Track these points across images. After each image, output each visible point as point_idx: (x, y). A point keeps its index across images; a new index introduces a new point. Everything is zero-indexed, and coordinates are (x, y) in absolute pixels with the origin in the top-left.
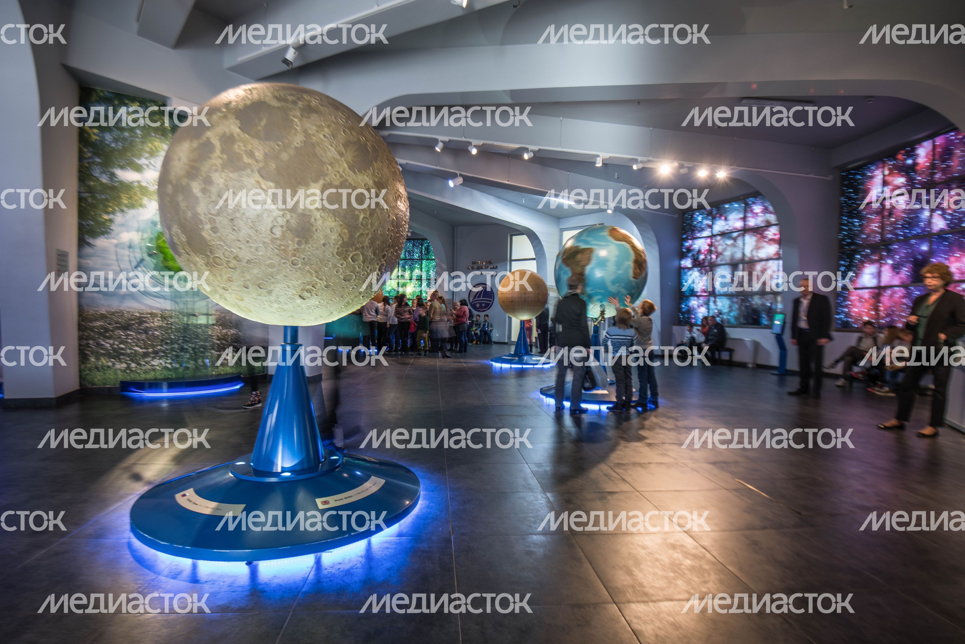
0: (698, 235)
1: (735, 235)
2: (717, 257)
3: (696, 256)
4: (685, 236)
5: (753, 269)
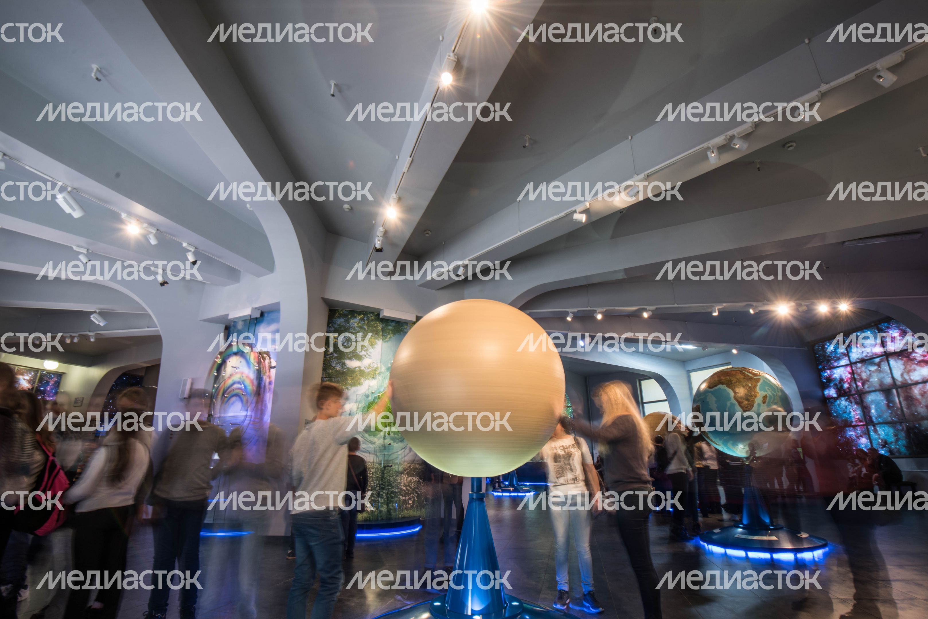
0: (836, 364)
1: (877, 360)
2: (863, 384)
3: (839, 385)
4: (820, 367)
5: (910, 393)
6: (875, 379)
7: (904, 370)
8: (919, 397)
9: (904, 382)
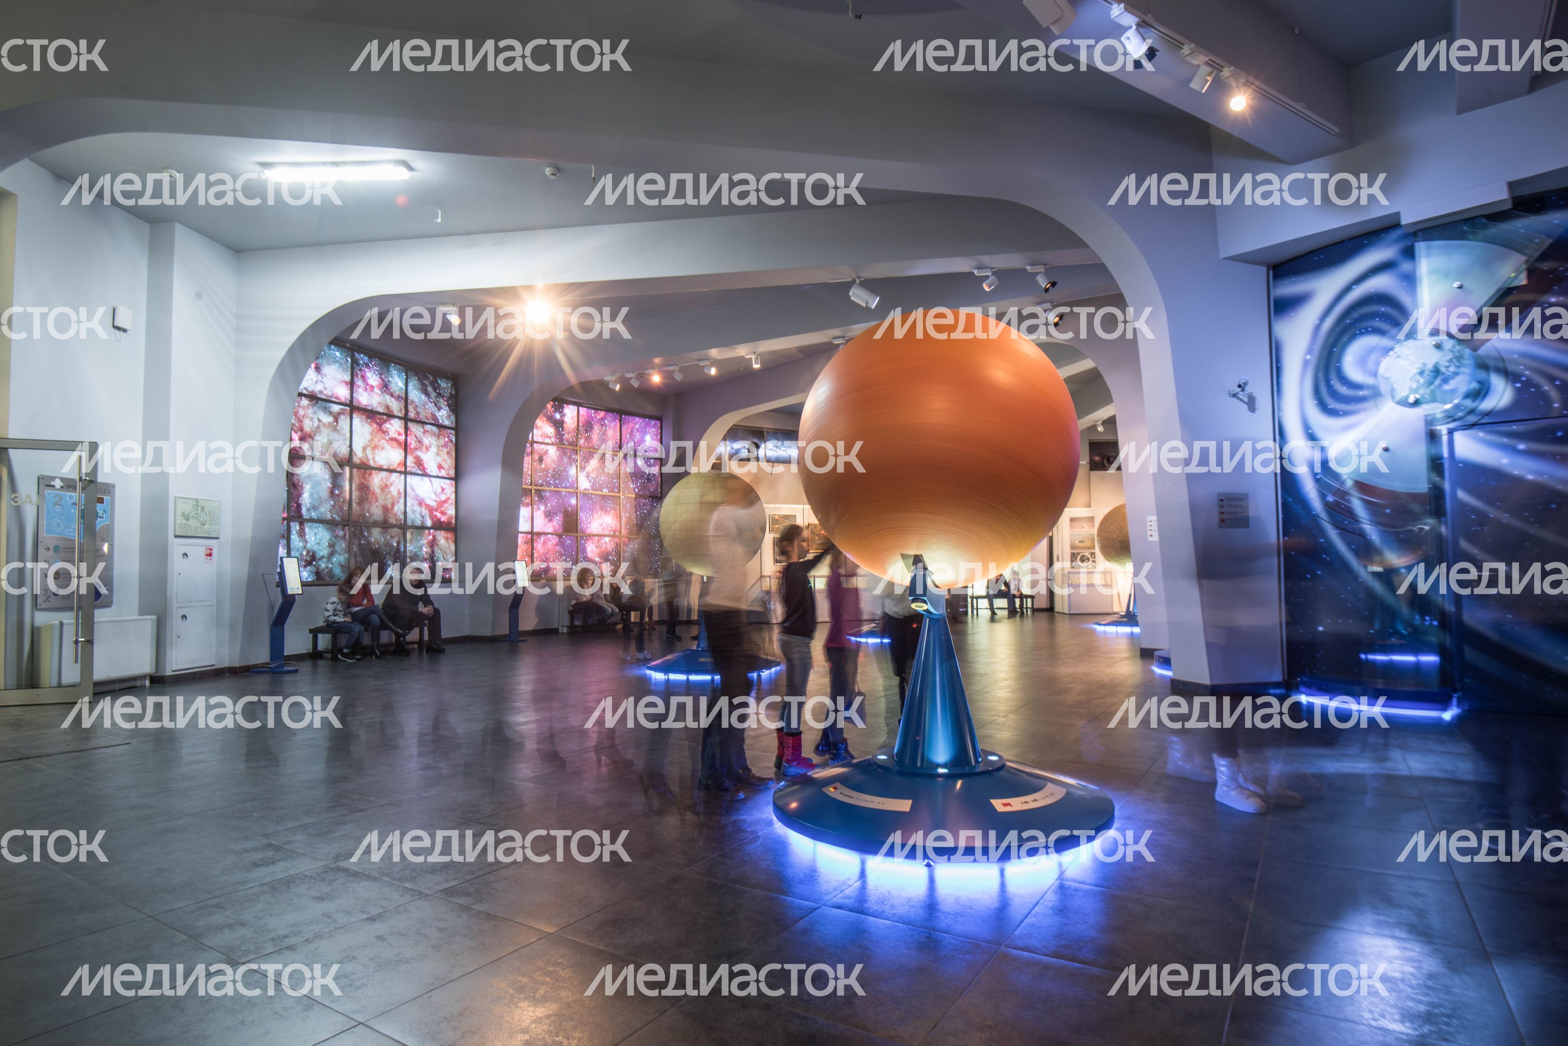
2: (302, 440)
5: (369, 481)
6: (323, 439)
7: (369, 441)
8: (377, 490)
9: (365, 461)
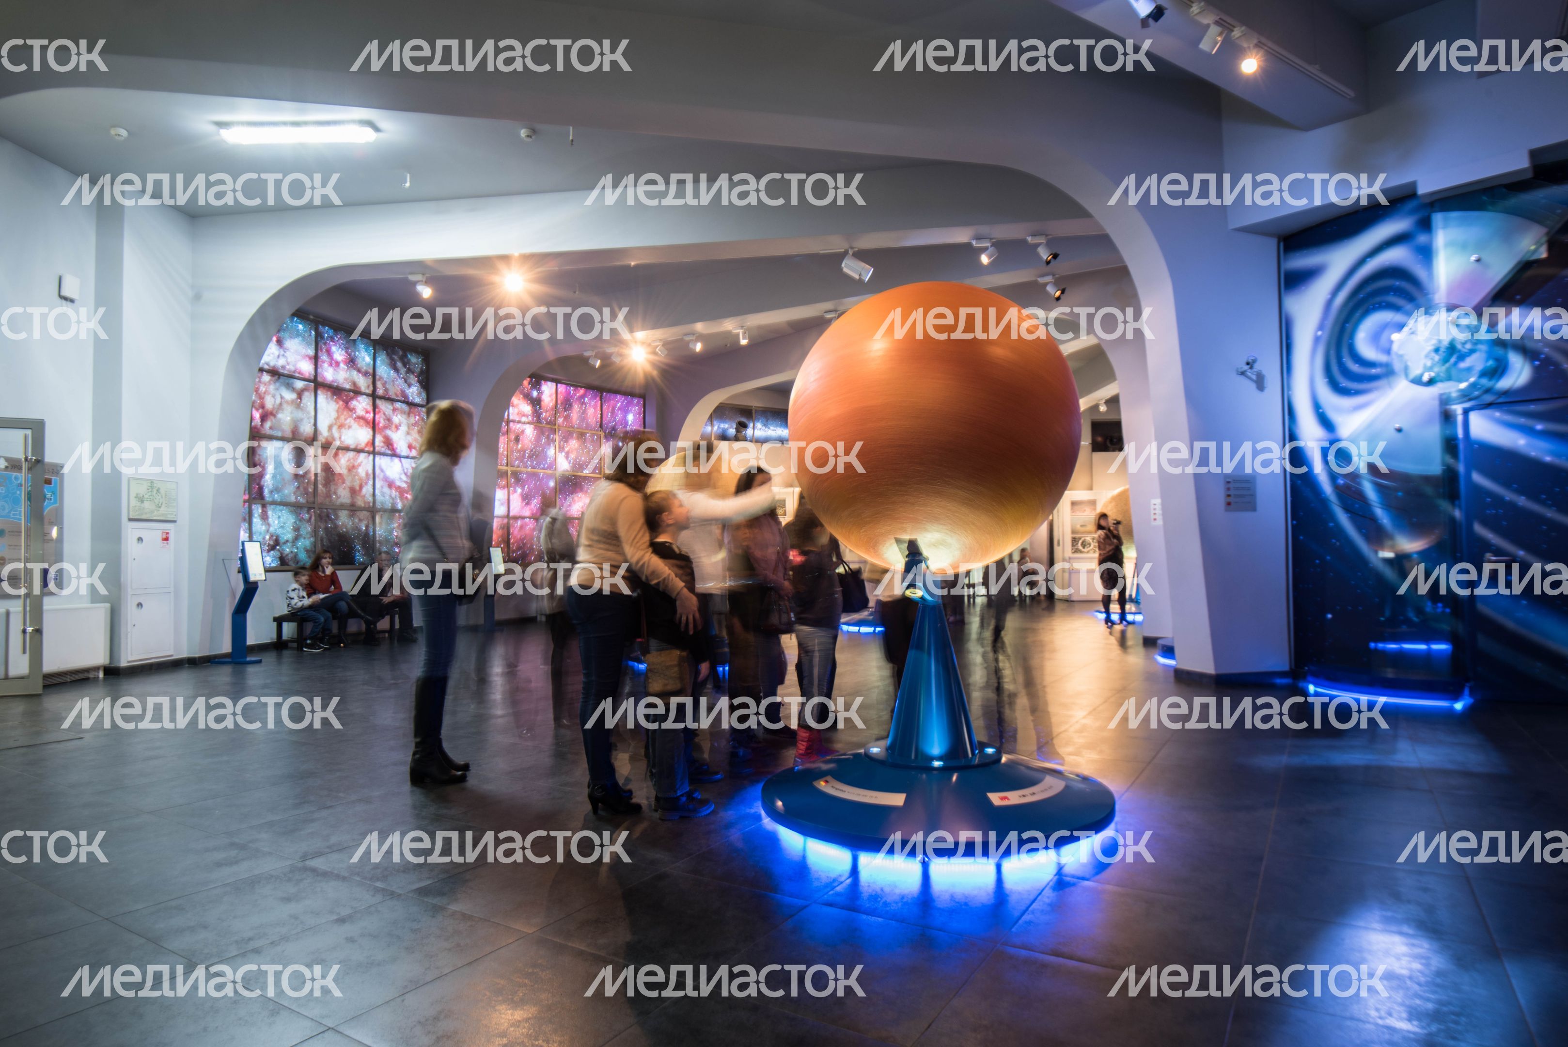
1: (299, 384)
2: (264, 418)
6: (286, 417)
7: (334, 419)
8: (344, 472)
9: (331, 439)
